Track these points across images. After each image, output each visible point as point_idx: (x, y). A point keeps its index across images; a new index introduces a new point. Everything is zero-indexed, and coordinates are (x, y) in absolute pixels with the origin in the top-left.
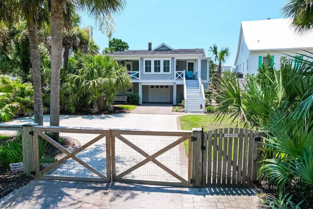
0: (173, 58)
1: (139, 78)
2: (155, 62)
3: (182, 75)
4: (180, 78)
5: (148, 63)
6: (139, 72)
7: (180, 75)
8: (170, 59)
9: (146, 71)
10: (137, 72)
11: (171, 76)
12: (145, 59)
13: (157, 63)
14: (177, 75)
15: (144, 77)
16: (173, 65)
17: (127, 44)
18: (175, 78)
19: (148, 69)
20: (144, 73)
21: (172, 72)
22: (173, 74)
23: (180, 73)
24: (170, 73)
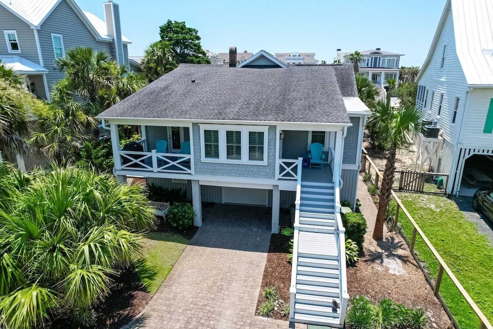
0: (272, 128)
1: (192, 171)
2: (229, 134)
3: (295, 170)
4: (288, 174)
5: (211, 137)
6: (191, 157)
7: (288, 170)
8: (265, 130)
9: (208, 155)
10: (187, 157)
11: (268, 170)
12: (203, 128)
13: (233, 138)
14: (282, 169)
15: (204, 169)
16: (272, 143)
17: (196, 32)
18: (278, 175)
19: (212, 150)
20: (204, 159)
21: (271, 161)
22: (271, 165)
23: (288, 165)
24: (265, 162)
